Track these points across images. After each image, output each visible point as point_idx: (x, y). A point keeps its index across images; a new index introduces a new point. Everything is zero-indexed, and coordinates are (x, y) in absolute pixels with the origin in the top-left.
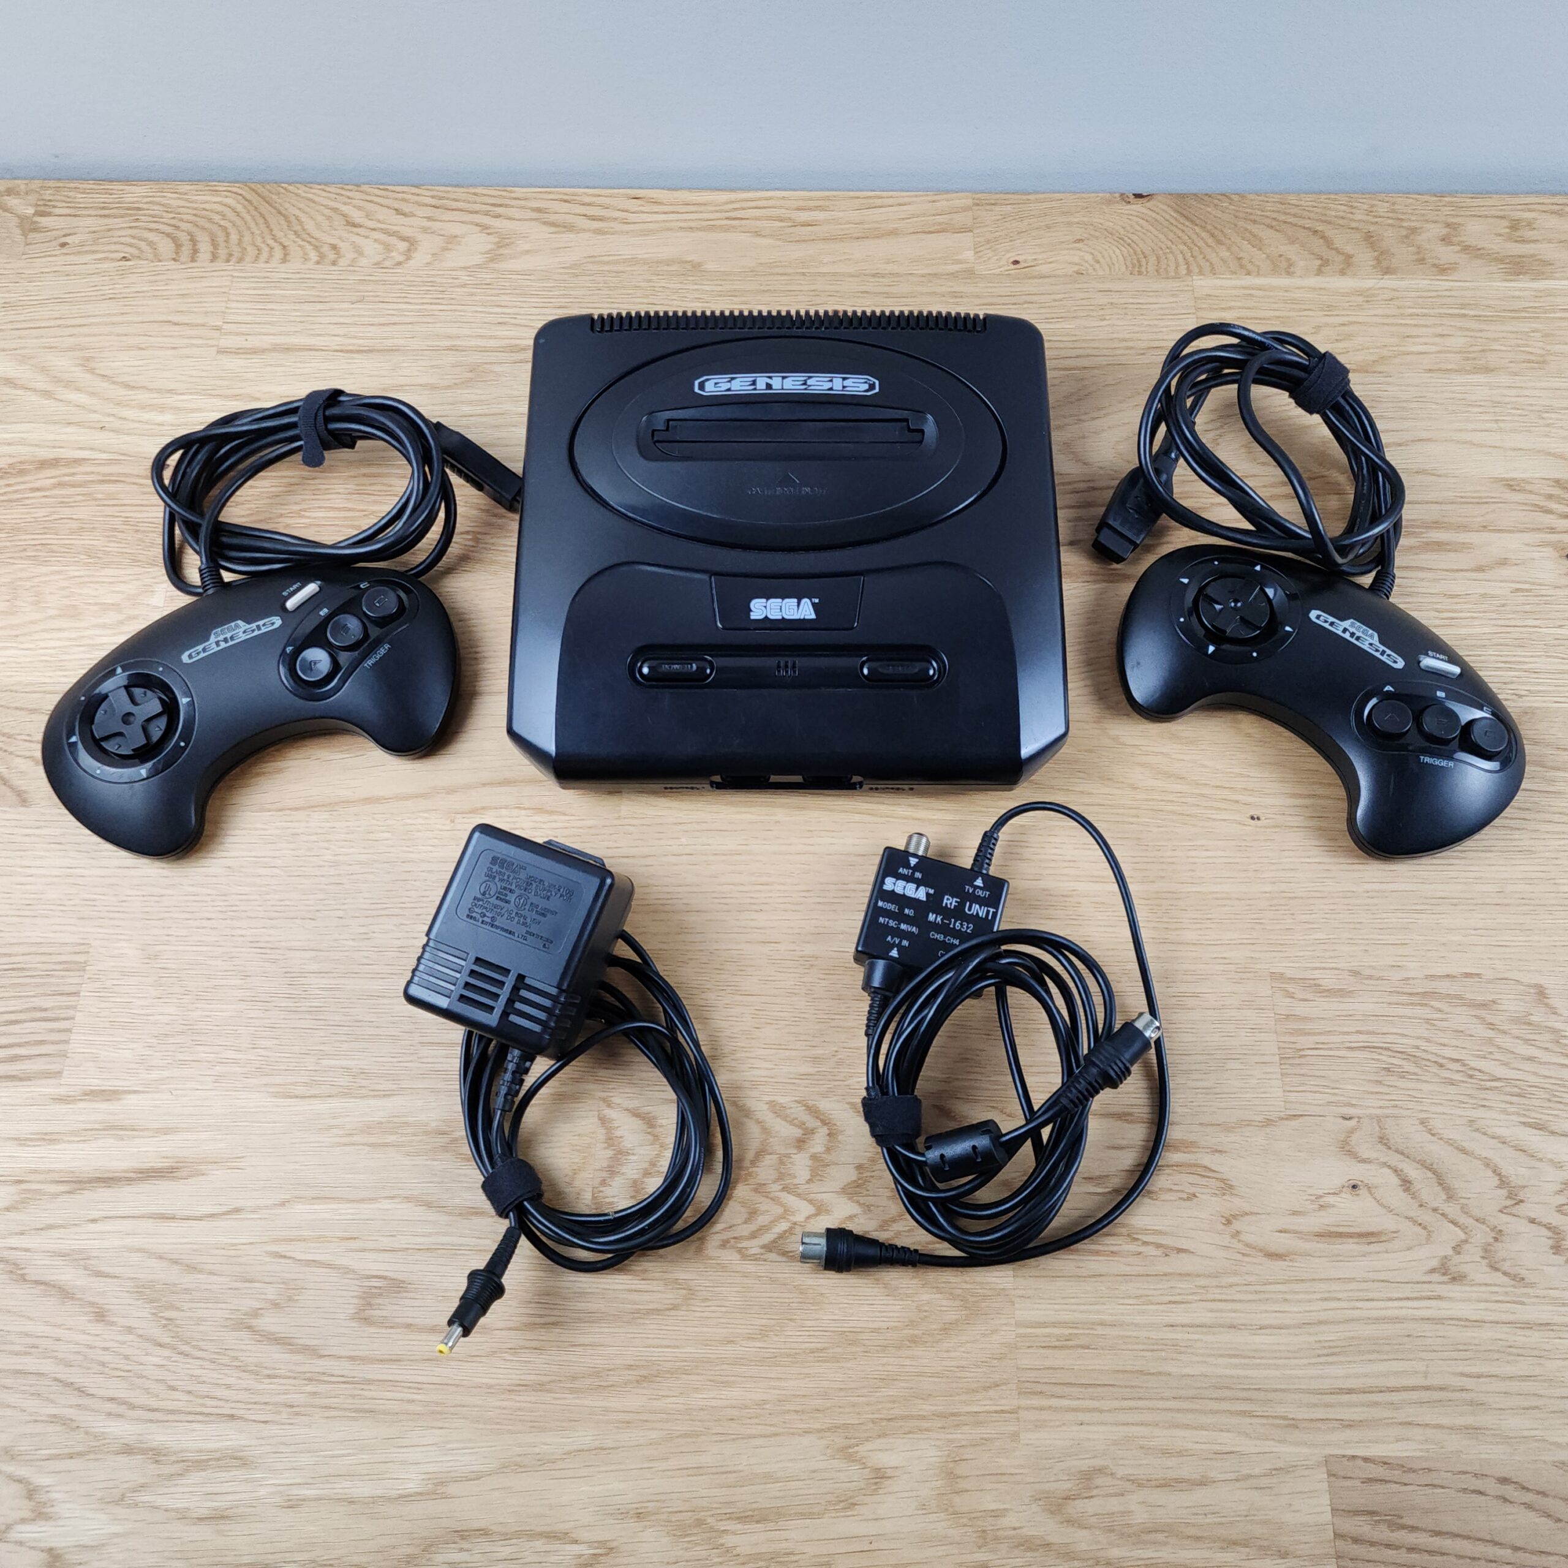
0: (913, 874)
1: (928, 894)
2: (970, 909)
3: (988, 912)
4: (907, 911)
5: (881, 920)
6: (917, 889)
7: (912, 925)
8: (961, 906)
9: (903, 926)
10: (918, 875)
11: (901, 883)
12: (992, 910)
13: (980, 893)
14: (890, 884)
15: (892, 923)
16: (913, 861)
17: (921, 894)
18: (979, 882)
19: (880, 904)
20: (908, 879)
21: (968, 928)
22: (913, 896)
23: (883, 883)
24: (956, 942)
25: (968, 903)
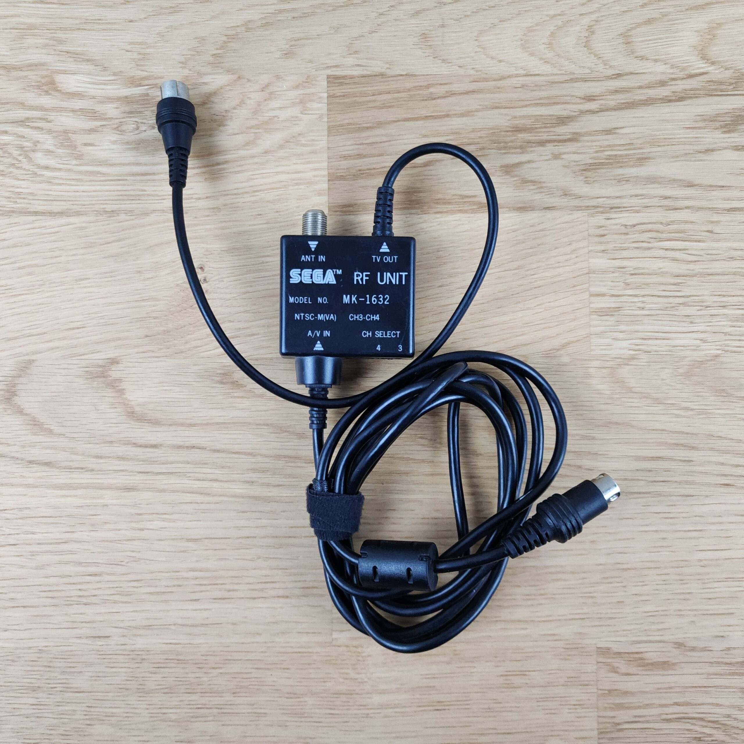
0: (316, 258)
1: (336, 276)
2: (382, 280)
3: (401, 276)
4: (320, 300)
5: (297, 317)
6: (324, 275)
7: (329, 313)
8: (372, 278)
9: (320, 317)
10: (322, 258)
11: (307, 272)
12: (404, 274)
13: (388, 259)
14: (296, 277)
15: (309, 317)
16: (313, 245)
17: (330, 278)
18: (385, 248)
19: (291, 300)
20: (313, 266)
21: (384, 300)
22: (322, 282)
23: (288, 277)
24: (377, 318)
25: (379, 274)
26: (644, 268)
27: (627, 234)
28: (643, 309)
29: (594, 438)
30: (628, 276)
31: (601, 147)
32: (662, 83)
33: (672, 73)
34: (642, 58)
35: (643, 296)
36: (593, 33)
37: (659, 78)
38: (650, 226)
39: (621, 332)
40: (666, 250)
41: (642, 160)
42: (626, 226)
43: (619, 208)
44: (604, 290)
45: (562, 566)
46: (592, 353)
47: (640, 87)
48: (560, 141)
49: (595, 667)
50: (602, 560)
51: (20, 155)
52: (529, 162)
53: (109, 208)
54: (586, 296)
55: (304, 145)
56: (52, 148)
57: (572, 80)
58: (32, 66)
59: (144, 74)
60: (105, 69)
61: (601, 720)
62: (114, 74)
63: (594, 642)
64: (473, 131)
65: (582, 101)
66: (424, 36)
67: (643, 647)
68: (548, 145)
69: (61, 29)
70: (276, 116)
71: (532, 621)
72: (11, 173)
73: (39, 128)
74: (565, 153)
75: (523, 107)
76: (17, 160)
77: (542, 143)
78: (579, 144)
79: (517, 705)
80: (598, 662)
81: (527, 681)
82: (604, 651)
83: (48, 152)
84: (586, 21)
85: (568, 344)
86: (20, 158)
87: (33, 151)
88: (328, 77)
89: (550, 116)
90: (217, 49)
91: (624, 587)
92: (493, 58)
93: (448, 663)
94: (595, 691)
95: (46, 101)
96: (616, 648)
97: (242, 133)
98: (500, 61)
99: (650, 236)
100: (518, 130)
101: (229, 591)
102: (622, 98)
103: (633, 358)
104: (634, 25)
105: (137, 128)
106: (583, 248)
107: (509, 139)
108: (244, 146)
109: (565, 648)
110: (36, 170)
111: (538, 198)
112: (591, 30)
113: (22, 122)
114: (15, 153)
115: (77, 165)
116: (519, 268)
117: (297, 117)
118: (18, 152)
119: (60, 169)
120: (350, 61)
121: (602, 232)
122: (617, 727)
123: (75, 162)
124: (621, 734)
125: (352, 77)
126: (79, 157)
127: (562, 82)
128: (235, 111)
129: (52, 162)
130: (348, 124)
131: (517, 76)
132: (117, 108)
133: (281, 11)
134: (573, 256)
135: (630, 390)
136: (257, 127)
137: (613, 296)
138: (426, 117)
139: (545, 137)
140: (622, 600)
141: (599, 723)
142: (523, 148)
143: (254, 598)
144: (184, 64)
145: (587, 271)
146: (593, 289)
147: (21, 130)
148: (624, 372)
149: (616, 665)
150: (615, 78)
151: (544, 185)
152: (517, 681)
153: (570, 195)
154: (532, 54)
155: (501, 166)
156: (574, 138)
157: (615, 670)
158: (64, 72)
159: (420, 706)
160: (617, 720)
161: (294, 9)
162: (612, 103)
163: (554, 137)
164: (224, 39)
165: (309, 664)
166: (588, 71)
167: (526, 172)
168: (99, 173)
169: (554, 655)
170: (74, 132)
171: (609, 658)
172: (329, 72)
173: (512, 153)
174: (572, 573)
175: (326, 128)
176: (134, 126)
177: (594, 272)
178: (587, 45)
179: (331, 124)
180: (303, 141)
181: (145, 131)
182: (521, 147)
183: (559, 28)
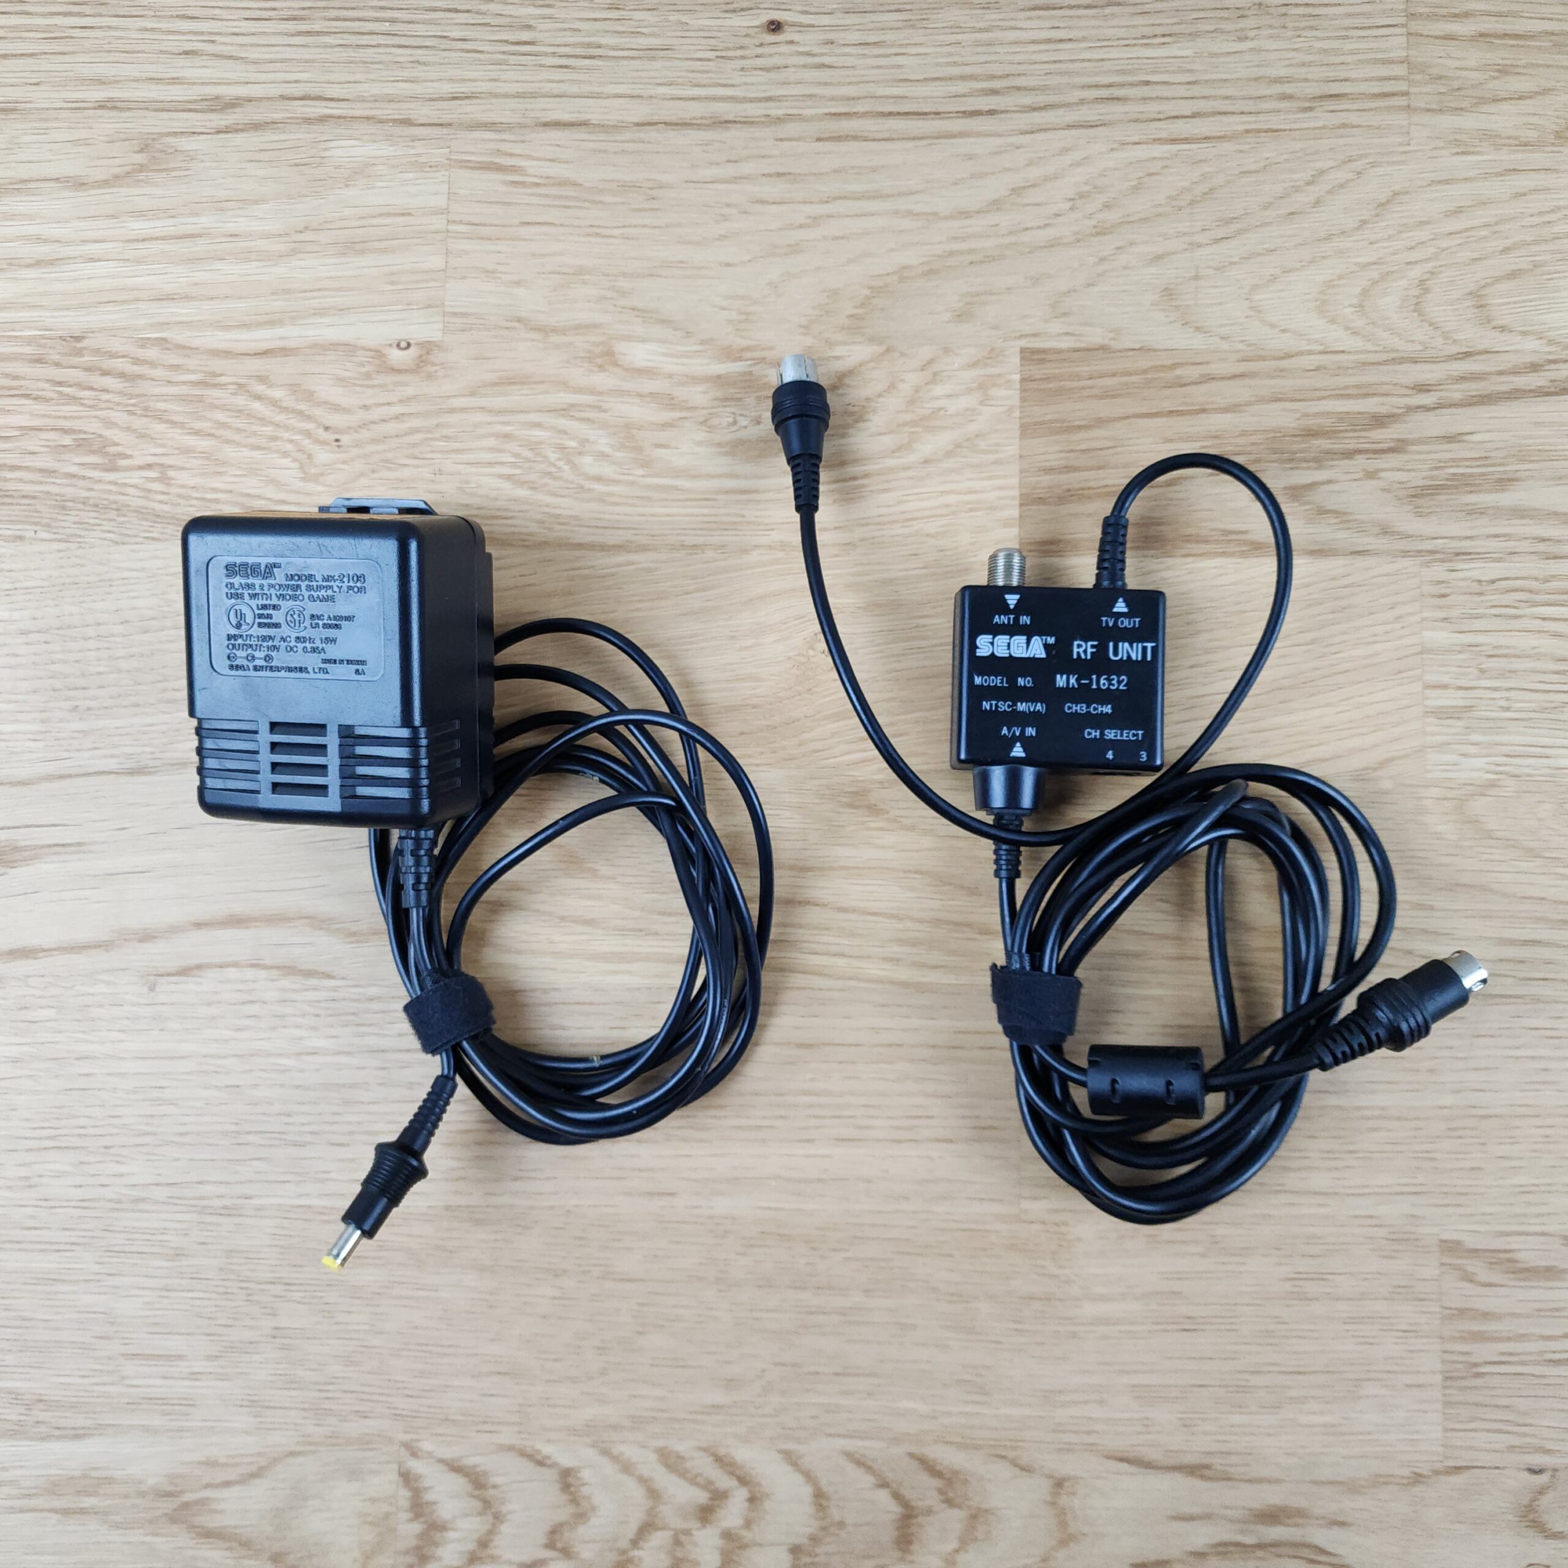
0: (1016, 620)
1: (1046, 646)
2: (1116, 653)
3: (1144, 649)
4: (1021, 681)
5: (986, 705)
6: (1028, 643)
7: (1034, 700)
8: (1101, 650)
9: (1021, 707)
10: (1025, 620)
11: (1002, 640)
12: (1149, 645)
13: (1125, 623)
14: (985, 645)
15: (1004, 706)
16: (1012, 600)
17: (1037, 649)
18: (1120, 607)
19: (978, 680)
20: (1012, 630)
21: (1119, 683)
22: (1024, 655)
23: (973, 647)
24: (1107, 709)
25: (1111, 644)
26: (1507, 647)
27: (1481, 594)
28: (1508, 709)
29: (1432, 908)
30: (1484, 659)
31: (1440, 462)
32: (1535, 367)
33: (1550, 353)
34: (1503, 329)
35: (1509, 689)
36: (1427, 291)
37: (1529, 359)
38: (1518, 583)
39: (1473, 744)
40: (1544, 619)
41: (1504, 483)
42: (1480, 581)
43: (1470, 554)
44: (1446, 679)
45: (1383, 1108)
46: (1429, 776)
47: (1501, 373)
48: (1375, 452)
49: (1437, 1272)
50: (1448, 1100)
51: (559, 459)
52: (1329, 482)
53: (689, 540)
54: (1418, 687)
55: (986, 452)
56: (607, 450)
57: (1393, 361)
58: (581, 328)
59: (745, 343)
60: (688, 334)
61: (1448, 1357)
62: (702, 342)
63: (1435, 1230)
64: (1244, 433)
65: (1409, 392)
66: (1169, 293)
67: (1514, 1243)
68: (1358, 457)
69: (624, 275)
70: (942, 408)
71: (1336, 1193)
72: (546, 485)
73: (588, 419)
74: (1383, 470)
75: (1319, 399)
76: (555, 466)
77: (1349, 454)
78: (1406, 457)
79: (1312, 1327)
80: (1443, 1264)
81: (1328, 1290)
82: (1451, 1247)
83: (602, 456)
84: (1416, 272)
85: (1390, 760)
86: (561, 464)
87: (580, 454)
88: (1023, 350)
89: (1359, 413)
90: (856, 307)
91: (1483, 1144)
92: (1272, 326)
93: (1203, 1255)
94: (1437, 1309)
95: (603, 380)
96: (1470, 1242)
97: (890, 432)
98: (1284, 331)
99: (1518, 598)
100: (1311, 433)
101: (860, 1127)
102: (1473, 388)
103: (1493, 784)
104: (1489, 280)
105: (735, 423)
106: (1411, 614)
107: (1296, 447)
108: (893, 452)
109: (1387, 1239)
110: (582, 482)
111: (1343, 537)
112: (1423, 286)
113: (565, 411)
114: (553, 456)
115: (643, 476)
116: (1313, 642)
117: (974, 410)
118: (557, 456)
119: (617, 482)
120: (1056, 327)
121: (1443, 591)
122: (1474, 1370)
123: (640, 472)
124: (1478, 1382)
125: (1059, 351)
126: (646, 464)
127: (1379, 363)
128: (881, 400)
129: (608, 471)
130: (1052, 421)
131: (1311, 353)
132: (704, 393)
133: (951, 254)
134: (1399, 626)
135: (1489, 835)
136: (914, 423)
137: (1460, 688)
138: (1172, 412)
139: (1351, 445)
140: (1478, 1165)
141: (1443, 1362)
142: (1319, 460)
143: (899, 1142)
144: (806, 328)
145: (1419, 649)
146: (1431, 678)
147: (563, 423)
148: (1478, 806)
149: (1470, 1269)
150: (1460, 359)
151: (1350, 518)
152: (1312, 1288)
153: (1393, 533)
154: (1332, 321)
155: (1286, 488)
156: (1399, 447)
157: (1469, 1278)
158: (628, 338)
159: (1158, 1323)
160: (1473, 1359)
161: (971, 251)
162: (1457, 396)
163: (1367, 446)
164: (867, 292)
165: (984, 1250)
166: (1419, 347)
167: (1323, 497)
168: (676, 488)
169: (1373, 1250)
170: (640, 428)
171: (1458, 1257)
172: (1023, 343)
173: (1303, 468)
174: (1399, 1119)
175: (1017, 426)
176: (731, 420)
177: (1430, 651)
178: (1418, 308)
179: (1025, 420)
180: (983, 445)
181: (745, 427)
182: (1316, 460)
183: (1374, 283)
